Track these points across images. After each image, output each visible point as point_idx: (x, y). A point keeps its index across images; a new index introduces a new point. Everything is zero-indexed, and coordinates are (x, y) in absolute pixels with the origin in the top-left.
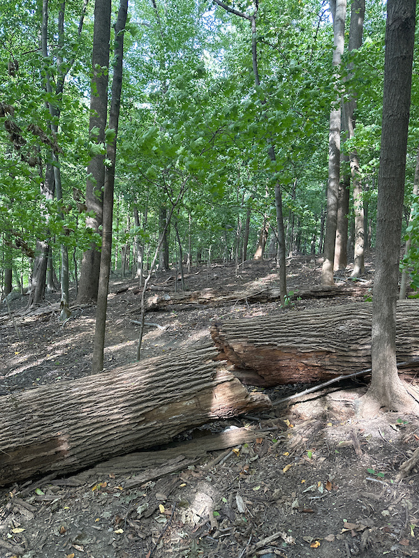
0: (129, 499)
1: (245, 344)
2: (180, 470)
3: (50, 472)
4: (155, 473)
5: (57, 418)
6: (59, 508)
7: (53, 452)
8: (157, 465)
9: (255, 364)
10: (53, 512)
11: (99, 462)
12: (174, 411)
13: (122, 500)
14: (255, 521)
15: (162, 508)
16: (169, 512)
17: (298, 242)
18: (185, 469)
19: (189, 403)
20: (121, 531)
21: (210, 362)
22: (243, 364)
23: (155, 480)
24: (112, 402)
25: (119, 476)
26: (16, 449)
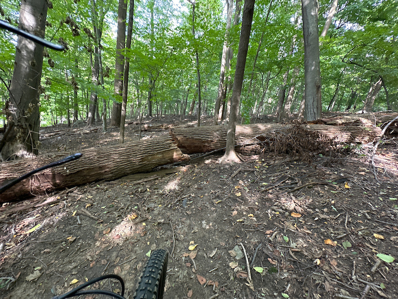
0: (135, 187)
1: (182, 137)
2: (155, 179)
3: (103, 179)
4: (145, 180)
5: (105, 158)
6: (107, 190)
7: (104, 171)
8: (146, 178)
9: (186, 145)
10: (105, 191)
11: (123, 176)
12: (153, 158)
13: (133, 188)
14: (182, 192)
15: (148, 190)
16: (151, 191)
17: (206, 110)
18: (157, 179)
19: (160, 156)
20: (132, 196)
21: (169, 142)
22: (181, 145)
23: (146, 182)
24: (129, 153)
25: (131, 181)
26: (87, 169)
